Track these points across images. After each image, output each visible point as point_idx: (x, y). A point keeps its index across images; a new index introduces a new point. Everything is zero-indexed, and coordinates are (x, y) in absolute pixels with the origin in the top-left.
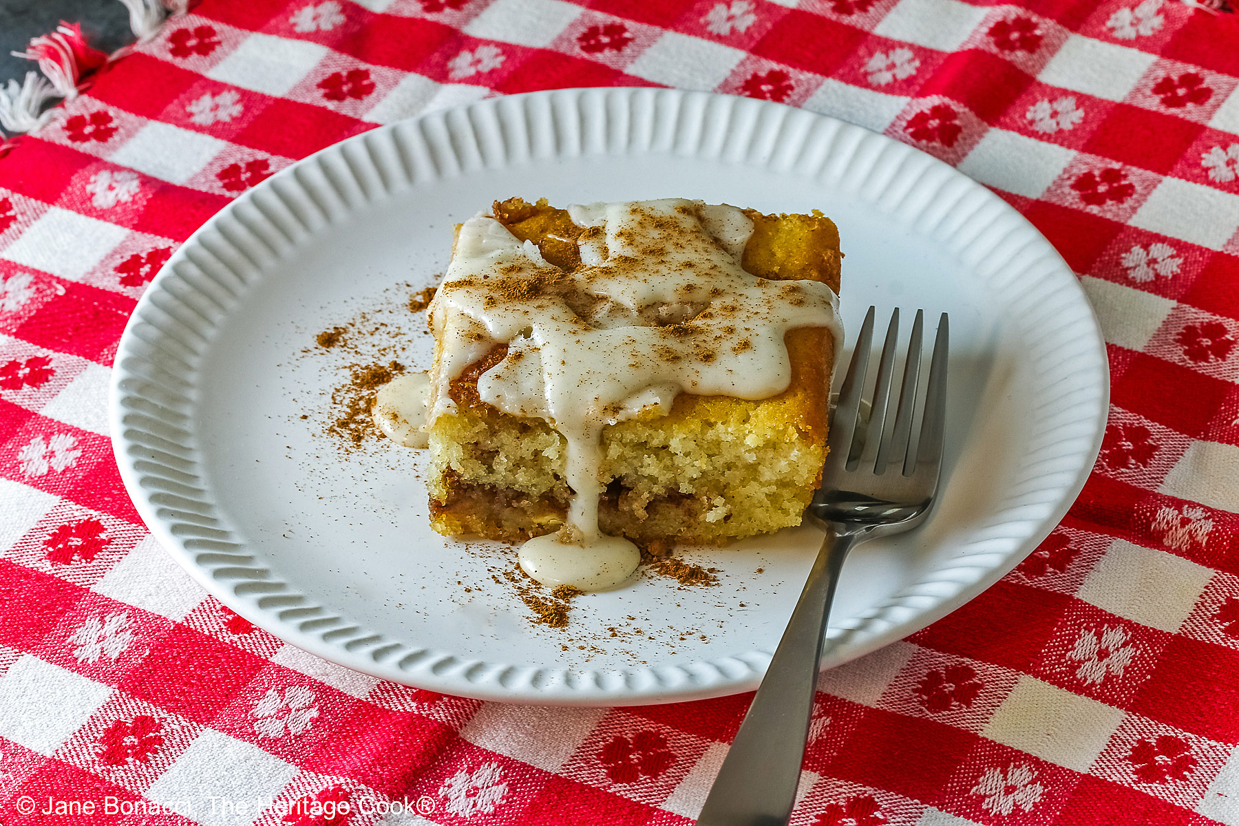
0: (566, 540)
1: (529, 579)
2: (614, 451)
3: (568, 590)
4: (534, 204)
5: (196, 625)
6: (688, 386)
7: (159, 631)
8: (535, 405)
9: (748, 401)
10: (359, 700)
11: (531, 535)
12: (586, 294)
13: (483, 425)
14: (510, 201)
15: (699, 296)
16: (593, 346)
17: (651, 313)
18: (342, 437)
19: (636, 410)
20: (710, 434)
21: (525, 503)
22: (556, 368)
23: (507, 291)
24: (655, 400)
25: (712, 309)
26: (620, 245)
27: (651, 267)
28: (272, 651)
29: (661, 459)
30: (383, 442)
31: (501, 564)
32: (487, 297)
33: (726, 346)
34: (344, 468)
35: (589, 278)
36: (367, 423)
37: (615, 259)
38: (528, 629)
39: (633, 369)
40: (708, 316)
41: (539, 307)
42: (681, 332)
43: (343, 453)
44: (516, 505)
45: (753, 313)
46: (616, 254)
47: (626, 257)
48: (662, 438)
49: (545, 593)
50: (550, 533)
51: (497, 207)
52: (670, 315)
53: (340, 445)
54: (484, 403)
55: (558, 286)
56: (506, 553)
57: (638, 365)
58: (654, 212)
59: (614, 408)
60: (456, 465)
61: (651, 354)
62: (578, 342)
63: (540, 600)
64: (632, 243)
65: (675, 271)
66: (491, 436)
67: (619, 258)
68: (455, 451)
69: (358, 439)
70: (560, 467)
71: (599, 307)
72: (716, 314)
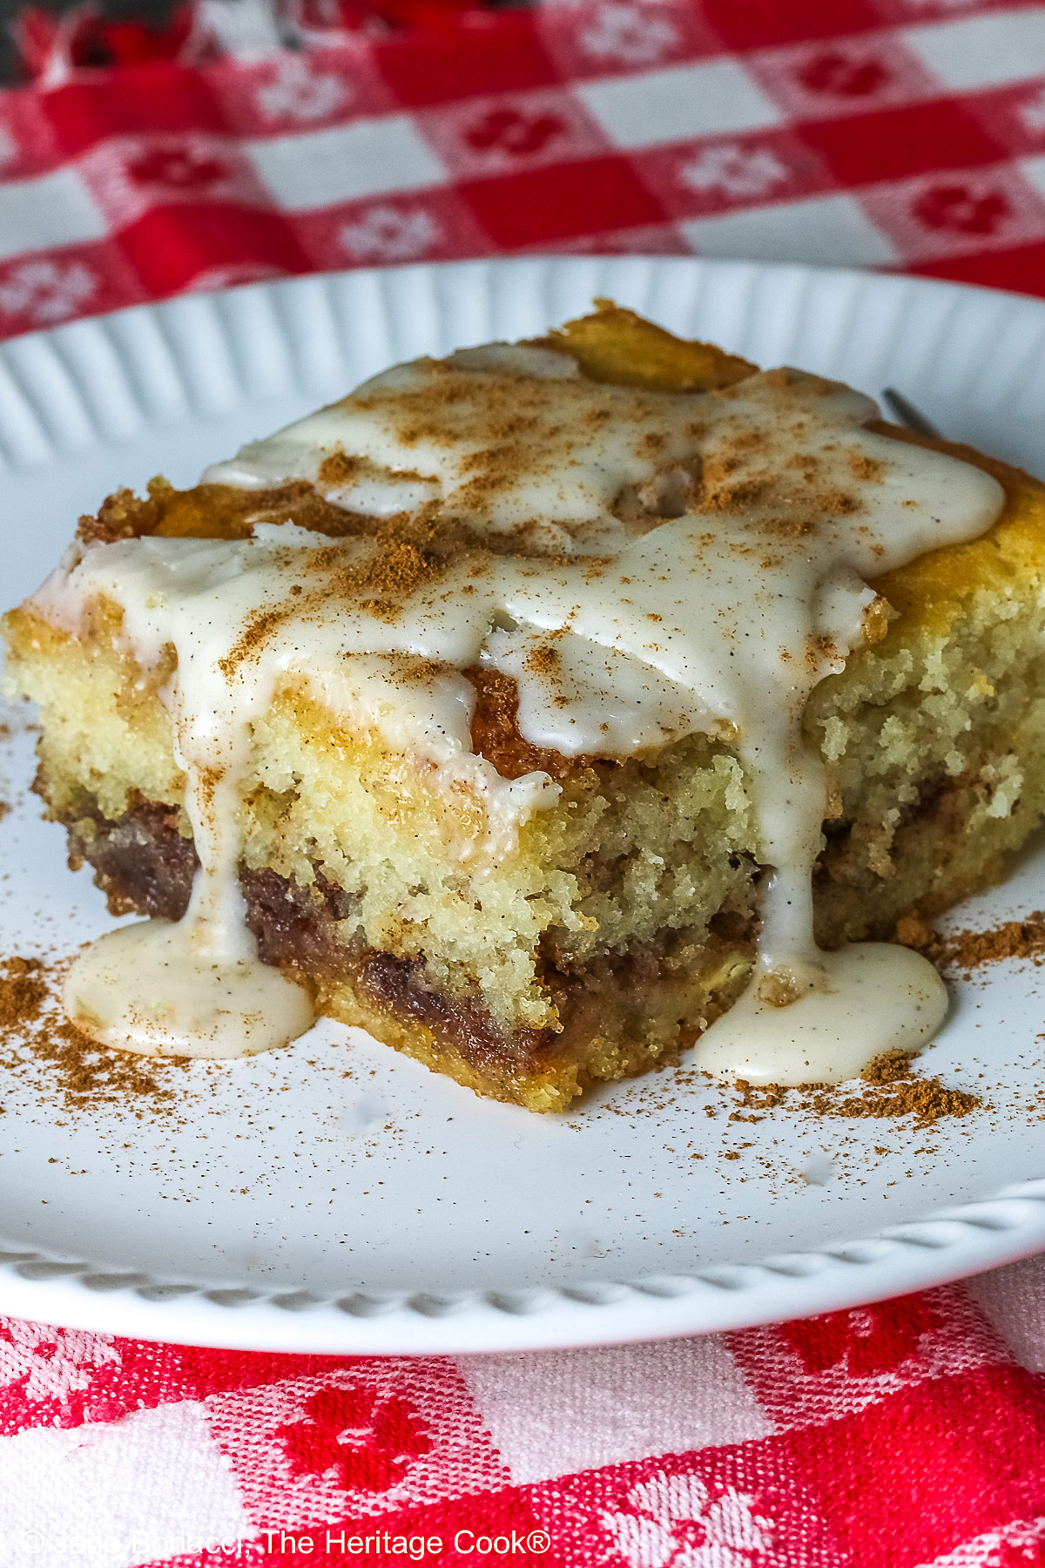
0: (783, 997)
1: (794, 1091)
2: (837, 737)
3: (892, 1062)
4: (146, 496)
6: (868, 559)
8: (678, 711)
9: (971, 543)
10: (771, 1438)
11: (703, 1023)
12: (493, 534)
13: (601, 802)
14: (109, 504)
15: (679, 446)
16: (659, 573)
17: (629, 509)
18: (111, 1099)
19: (858, 625)
20: (982, 618)
21: (688, 951)
22: (653, 632)
23: (384, 581)
24: (868, 596)
25: (718, 457)
26: (437, 449)
27: (549, 444)
28: (495, 1471)
29: (905, 720)
30: (198, 1066)
31: (713, 1097)
32: (364, 605)
33: (842, 480)
34: (200, 1134)
35: (475, 506)
36: (120, 1059)
37: (471, 464)
38: (936, 1139)
39: (776, 570)
40: (731, 466)
41: (477, 572)
42: (745, 497)
43: (154, 1117)
44: (673, 964)
45: (793, 428)
46: (447, 463)
47: (483, 453)
48: (909, 665)
49: (856, 1088)
50: (734, 1003)
51: (96, 525)
52: (663, 500)
53: (132, 1111)
54: (579, 758)
55: (447, 537)
56: (689, 1081)
57: (773, 560)
58: (403, 390)
59: (819, 641)
60: (574, 921)
61: (765, 539)
62: (626, 580)
63: (869, 1099)
64: (454, 436)
65: (595, 431)
66: (619, 822)
67: (476, 459)
68: (567, 888)
69: (146, 1086)
70: (750, 825)
71: (542, 540)
72: (741, 458)
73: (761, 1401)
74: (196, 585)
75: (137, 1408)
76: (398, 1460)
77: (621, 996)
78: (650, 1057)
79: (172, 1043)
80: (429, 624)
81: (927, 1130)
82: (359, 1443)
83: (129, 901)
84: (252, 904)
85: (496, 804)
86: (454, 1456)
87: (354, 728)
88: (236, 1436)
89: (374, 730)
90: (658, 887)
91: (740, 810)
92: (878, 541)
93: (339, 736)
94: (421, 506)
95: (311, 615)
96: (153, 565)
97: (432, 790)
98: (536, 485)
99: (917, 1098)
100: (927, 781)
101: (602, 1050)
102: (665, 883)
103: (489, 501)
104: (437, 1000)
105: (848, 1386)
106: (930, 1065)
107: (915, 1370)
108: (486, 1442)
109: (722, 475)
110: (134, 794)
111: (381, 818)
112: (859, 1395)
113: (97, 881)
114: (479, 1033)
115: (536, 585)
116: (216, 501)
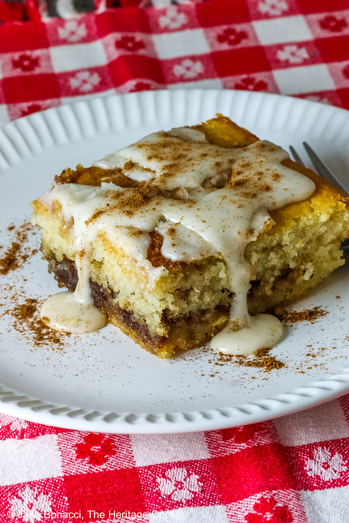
0: (237, 328)
1: (234, 357)
2: (255, 257)
3: (263, 350)
4: (75, 170)
5: (73, 472)
6: (270, 206)
7: (58, 485)
8: (206, 250)
9: (303, 201)
10: (209, 459)
11: (213, 335)
12: (167, 191)
13: (182, 275)
14: (64, 172)
15: (225, 166)
16: (208, 208)
17: (208, 185)
18: (47, 344)
19: (262, 227)
20: (301, 225)
21: (208, 316)
22: (202, 226)
23: (131, 204)
24: (267, 217)
25: (236, 170)
26: (156, 163)
27: (187, 164)
28: (131, 462)
29: (277, 253)
30: (73, 336)
31: (211, 357)
32: (124, 212)
33: (268, 180)
34: (69, 357)
35: (162, 182)
36: (52, 332)
37: (164, 169)
38: (269, 376)
39: (241, 209)
40: (239, 173)
41: (157, 204)
42: (240, 184)
43: (58, 351)
44: (204, 319)
45: (259, 162)
46: (158, 167)
47: (168, 165)
48: (278, 238)
49: (252, 357)
50: (222, 329)
51: (59, 178)
52: (218, 182)
53: (52, 348)
54: (176, 262)
55: (152, 192)
56: (206, 351)
57: (241, 205)
58: (152, 143)
59: (250, 231)
60: (172, 308)
61: (241, 198)
62: (198, 209)
63: (255, 361)
64: (162, 159)
65: (202, 160)
66: (187, 280)
67: (166, 167)
68: (170, 298)
69: (57, 341)
70: (227, 281)
71: (180, 193)
72: (242, 171)
73: (208, 448)
74: (82, 200)
75: (39, 435)
76: (106, 457)
77: (187, 327)
78: (196, 344)
79: (66, 328)
80: (141, 219)
81: (267, 373)
82: (97, 451)
83: (63, 284)
84: (93, 291)
85: (151, 275)
86: (121, 457)
87: (117, 248)
88: (64, 446)
89: (121, 249)
90: (199, 298)
91: (224, 277)
92: (274, 200)
93: (113, 250)
94: (149, 180)
95: (110, 213)
96: (72, 193)
97: (135, 268)
98: (181, 176)
99: (267, 363)
100: (284, 269)
101: (182, 342)
102: (201, 297)
103: (167, 181)
104: (137, 324)
105: (233, 445)
106: (274, 353)
107: (251, 443)
108: (131, 453)
109: (236, 176)
110: (64, 255)
111: (123, 273)
112: (235, 448)
113: (55, 278)
114: (147, 335)
115: (173, 209)
116: (95, 172)
